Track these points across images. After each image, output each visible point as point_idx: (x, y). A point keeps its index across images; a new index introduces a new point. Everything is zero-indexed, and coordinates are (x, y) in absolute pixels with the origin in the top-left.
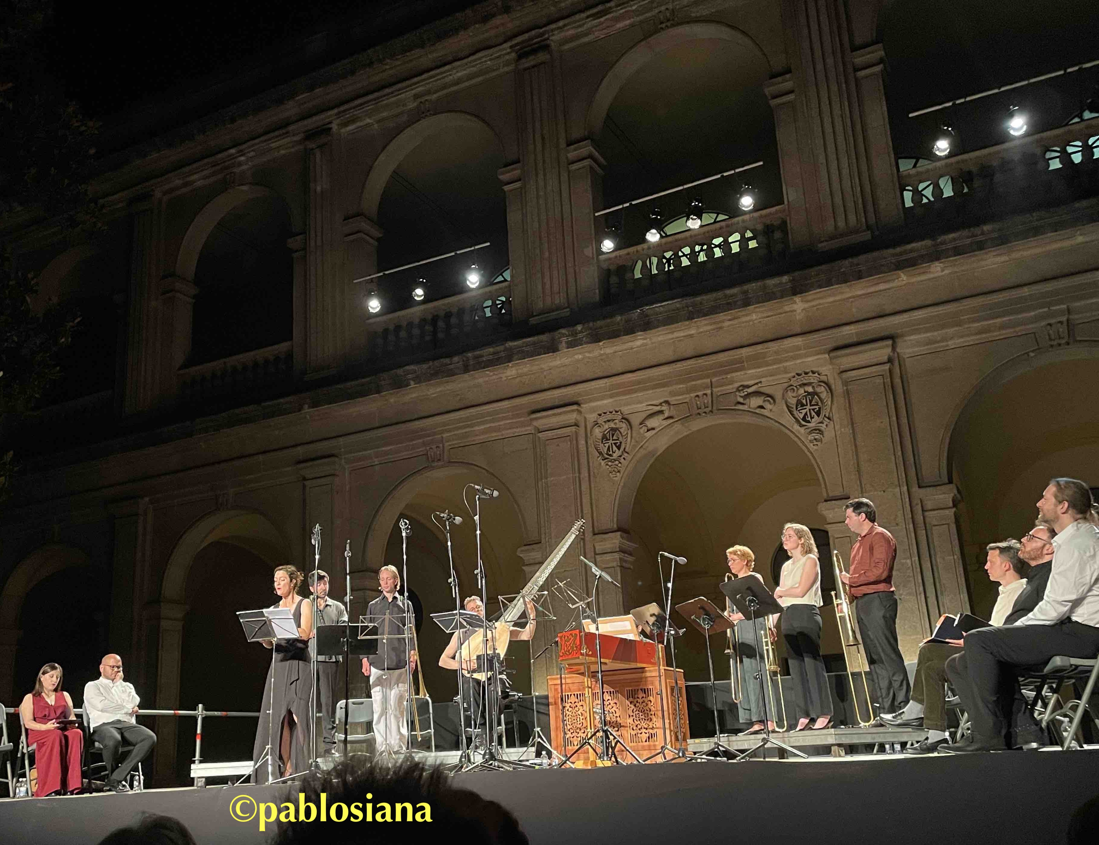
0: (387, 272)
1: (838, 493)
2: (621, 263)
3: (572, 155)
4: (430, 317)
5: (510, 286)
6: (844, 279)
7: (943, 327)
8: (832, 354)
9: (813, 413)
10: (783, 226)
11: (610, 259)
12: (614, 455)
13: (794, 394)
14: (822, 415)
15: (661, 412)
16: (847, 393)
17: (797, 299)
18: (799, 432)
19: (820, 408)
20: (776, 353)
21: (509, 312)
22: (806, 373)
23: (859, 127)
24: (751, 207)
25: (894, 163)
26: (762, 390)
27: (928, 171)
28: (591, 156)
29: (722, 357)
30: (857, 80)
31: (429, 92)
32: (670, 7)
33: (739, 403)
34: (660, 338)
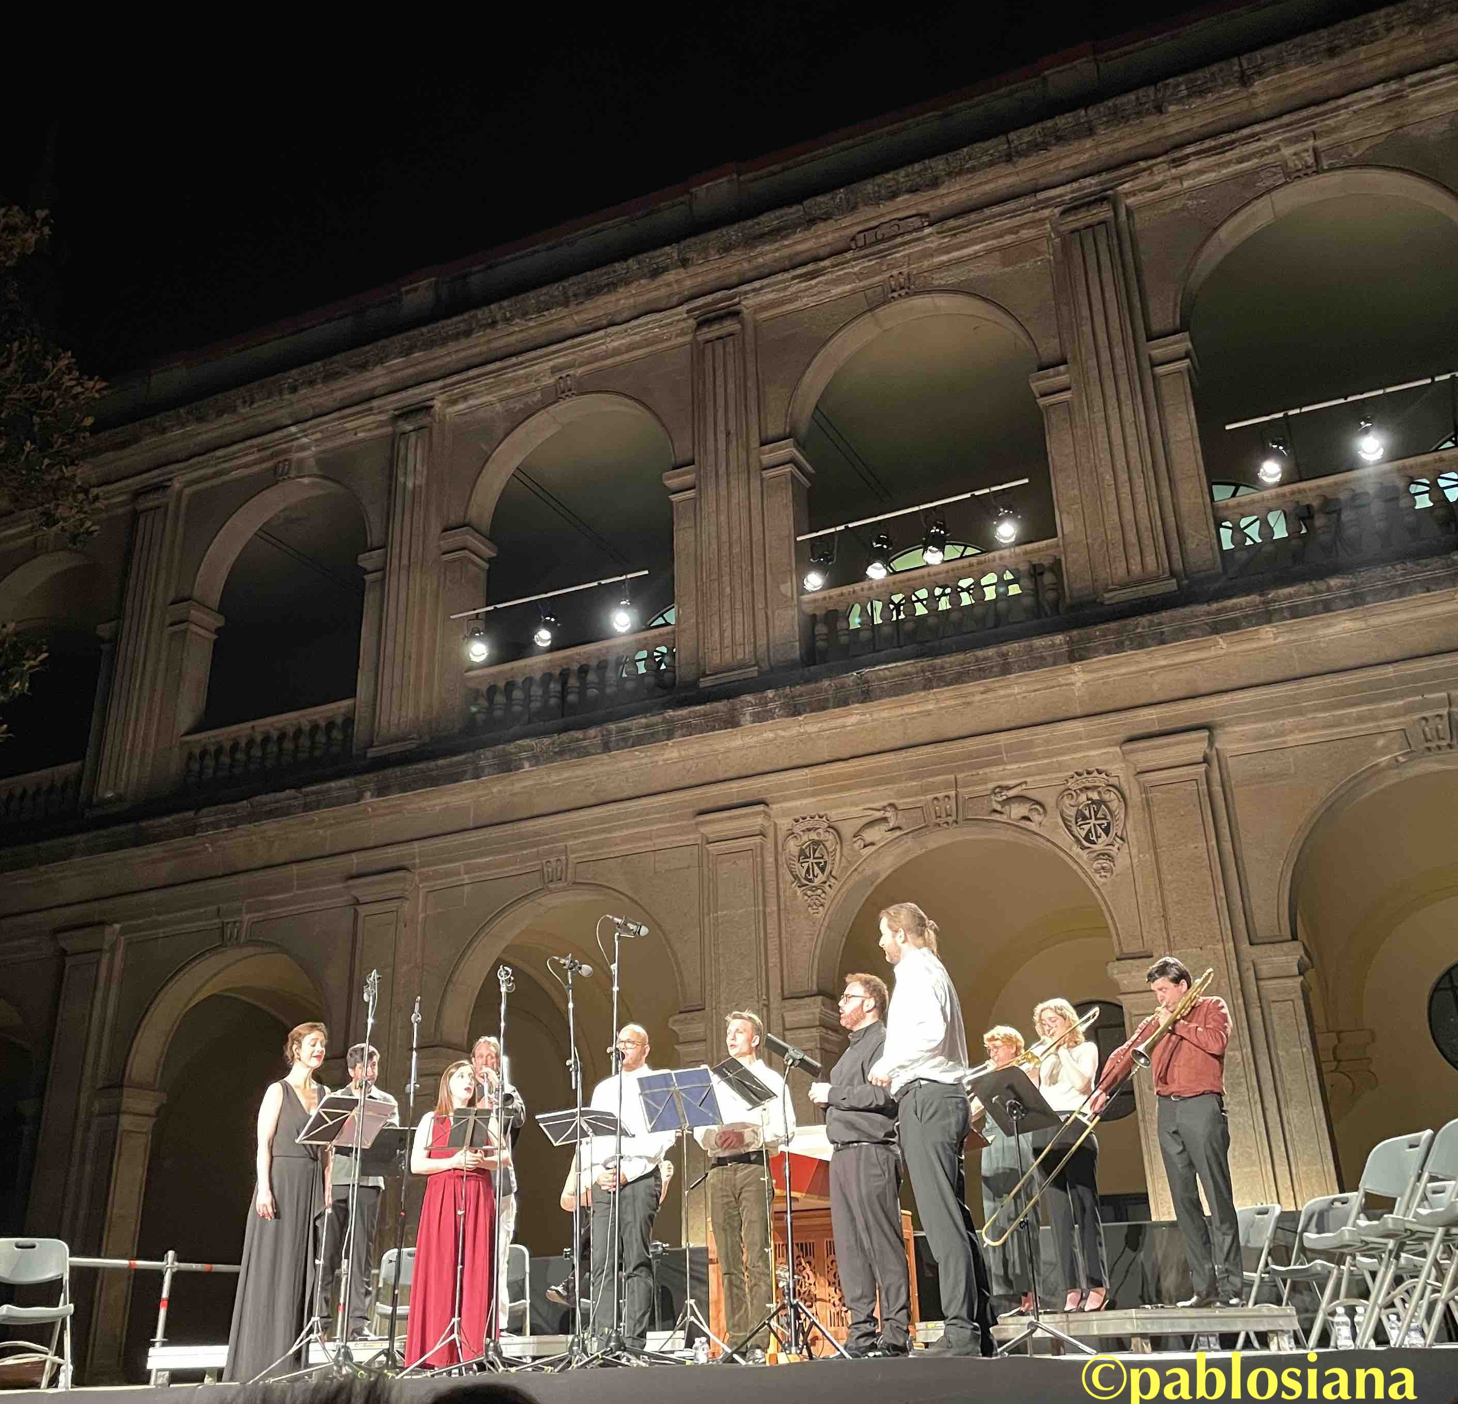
0: (500, 606)
1: (1135, 947)
2: (831, 605)
3: (766, 459)
4: (557, 672)
5: (673, 632)
6: (1140, 643)
7: (1277, 715)
8: (1125, 748)
9: (1100, 831)
10: (1056, 567)
11: (815, 601)
12: (816, 880)
13: (1072, 803)
14: (1112, 833)
15: (885, 820)
16: (1148, 804)
17: (1076, 667)
18: (1081, 858)
19: (1109, 824)
20: (1047, 742)
21: (671, 668)
22: (1089, 773)
23: (1160, 438)
24: (1013, 539)
25: (1206, 490)
26: (1027, 794)
27: (1253, 502)
28: (792, 461)
29: (970, 745)
30: (1154, 377)
31: (571, 366)
32: (905, 270)
33: (995, 811)
34: (885, 714)
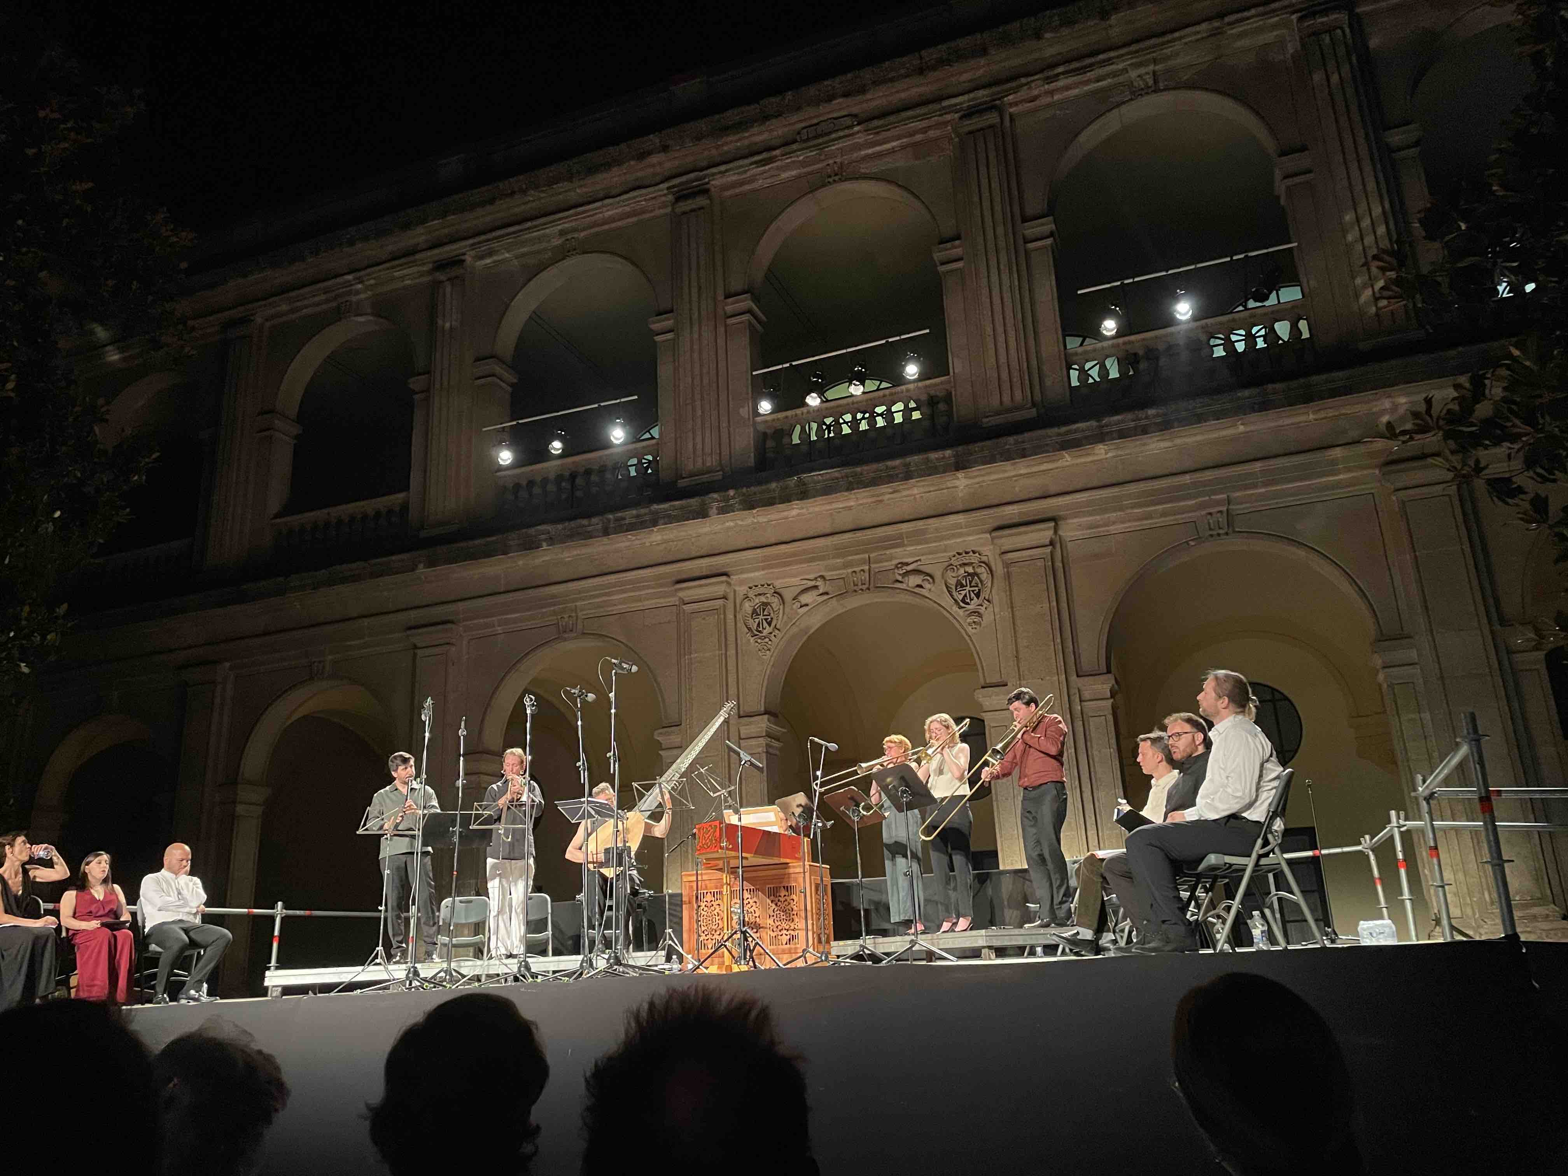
0: (520, 422)
1: (995, 679)
2: (778, 425)
3: (729, 309)
4: (567, 474)
5: (658, 444)
6: (1008, 456)
7: (1105, 511)
8: (994, 534)
9: (972, 595)
10: (948, 398)
11: (766, 422)
12: (765, 631)
13: (954, 575)
14: (982, 597)
15: (816, 587)
16: (1008, 576)
17: (960, 474)
18: (959, 615)
19: (979, 590)
20: (938, 530)
21: (656, 472)
22: (967, 553)
23: (1027, 300)
24: (916, 376)
25: (1061, 340)
26: (922, 568)
27: (1095, 350)
28: (750, 311)
29: (880, 532)
30: (1026, 252)
31: (575, 230)
32: (838, 160)
33: (898, 581)
34: (817, 509)
